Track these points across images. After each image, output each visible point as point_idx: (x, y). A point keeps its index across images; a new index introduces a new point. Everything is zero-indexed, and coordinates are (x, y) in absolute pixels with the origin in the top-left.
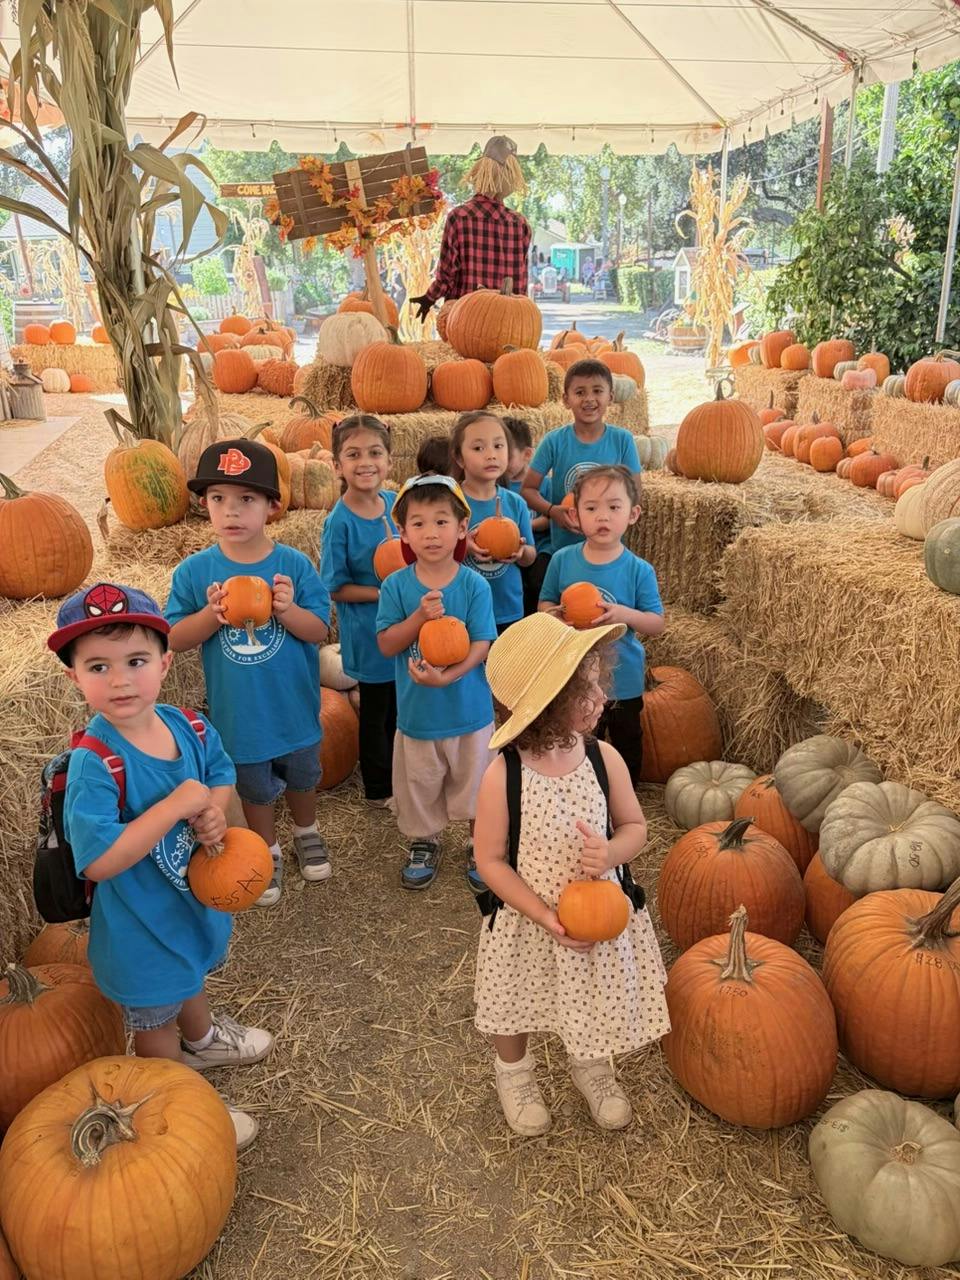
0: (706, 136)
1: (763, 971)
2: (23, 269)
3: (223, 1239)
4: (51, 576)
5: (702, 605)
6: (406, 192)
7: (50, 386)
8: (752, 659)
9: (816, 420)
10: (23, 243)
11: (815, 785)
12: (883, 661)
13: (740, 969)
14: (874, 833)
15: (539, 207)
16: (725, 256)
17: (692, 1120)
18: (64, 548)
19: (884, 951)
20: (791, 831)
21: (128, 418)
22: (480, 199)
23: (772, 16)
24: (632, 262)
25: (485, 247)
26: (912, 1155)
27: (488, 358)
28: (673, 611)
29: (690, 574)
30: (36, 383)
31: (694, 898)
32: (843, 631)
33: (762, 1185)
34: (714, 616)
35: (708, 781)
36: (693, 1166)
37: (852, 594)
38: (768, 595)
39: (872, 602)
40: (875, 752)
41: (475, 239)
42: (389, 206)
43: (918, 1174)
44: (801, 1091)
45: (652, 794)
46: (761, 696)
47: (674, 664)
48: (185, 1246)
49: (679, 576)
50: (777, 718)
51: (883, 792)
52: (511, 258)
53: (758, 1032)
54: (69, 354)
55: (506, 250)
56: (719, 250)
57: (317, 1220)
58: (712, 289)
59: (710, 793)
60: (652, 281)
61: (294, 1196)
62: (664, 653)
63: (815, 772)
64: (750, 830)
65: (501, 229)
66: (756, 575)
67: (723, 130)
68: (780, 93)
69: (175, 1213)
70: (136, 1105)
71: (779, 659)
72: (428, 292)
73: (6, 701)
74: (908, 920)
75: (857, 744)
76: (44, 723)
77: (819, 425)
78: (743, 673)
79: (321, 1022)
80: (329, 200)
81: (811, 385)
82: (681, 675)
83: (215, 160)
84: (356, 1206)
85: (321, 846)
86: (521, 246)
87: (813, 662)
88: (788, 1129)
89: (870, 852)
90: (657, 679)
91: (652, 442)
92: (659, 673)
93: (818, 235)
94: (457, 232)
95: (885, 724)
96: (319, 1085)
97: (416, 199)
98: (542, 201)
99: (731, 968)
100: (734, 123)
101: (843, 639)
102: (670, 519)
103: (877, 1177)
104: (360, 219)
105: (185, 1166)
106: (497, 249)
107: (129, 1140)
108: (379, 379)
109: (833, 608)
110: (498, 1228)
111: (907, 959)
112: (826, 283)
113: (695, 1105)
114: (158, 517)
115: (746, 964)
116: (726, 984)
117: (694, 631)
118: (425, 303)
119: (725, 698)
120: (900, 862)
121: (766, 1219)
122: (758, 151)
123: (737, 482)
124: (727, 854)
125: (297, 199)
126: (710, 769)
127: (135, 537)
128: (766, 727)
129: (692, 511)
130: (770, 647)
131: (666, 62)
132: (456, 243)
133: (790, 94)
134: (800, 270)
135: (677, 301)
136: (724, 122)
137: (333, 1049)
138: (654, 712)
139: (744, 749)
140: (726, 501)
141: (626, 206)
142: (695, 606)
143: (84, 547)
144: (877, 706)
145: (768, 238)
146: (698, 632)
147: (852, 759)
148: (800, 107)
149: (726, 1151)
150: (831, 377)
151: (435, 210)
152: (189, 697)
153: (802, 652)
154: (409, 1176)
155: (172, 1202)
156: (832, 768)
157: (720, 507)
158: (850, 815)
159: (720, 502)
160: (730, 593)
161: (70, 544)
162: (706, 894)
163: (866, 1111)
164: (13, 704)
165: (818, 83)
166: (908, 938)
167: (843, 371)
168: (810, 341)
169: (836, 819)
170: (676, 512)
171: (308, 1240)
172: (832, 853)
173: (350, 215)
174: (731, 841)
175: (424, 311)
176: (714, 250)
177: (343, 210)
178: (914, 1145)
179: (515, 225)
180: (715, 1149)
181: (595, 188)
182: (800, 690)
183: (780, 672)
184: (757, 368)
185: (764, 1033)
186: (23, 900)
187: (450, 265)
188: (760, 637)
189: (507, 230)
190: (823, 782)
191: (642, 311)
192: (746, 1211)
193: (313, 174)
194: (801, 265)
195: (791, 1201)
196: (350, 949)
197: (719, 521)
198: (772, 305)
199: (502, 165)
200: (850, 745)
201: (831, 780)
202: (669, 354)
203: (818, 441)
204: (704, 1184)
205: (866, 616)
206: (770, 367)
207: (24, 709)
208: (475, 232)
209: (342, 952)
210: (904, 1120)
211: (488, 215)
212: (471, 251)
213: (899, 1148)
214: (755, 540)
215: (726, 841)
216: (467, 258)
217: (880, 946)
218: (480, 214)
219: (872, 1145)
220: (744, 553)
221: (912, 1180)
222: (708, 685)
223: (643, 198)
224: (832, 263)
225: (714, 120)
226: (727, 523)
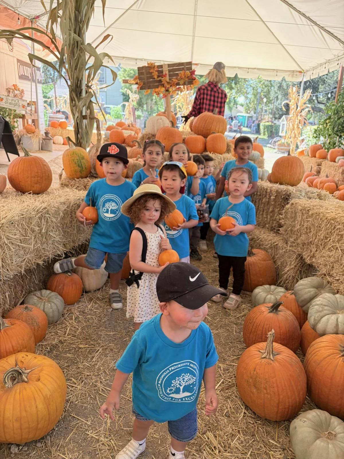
0: (296, 75)
1: (279, 357)
2: (55, 106)
3: (57, 429)
4: (35, 186)
5: (274, 229)
6: (183, 76)
7: (56, 142)
8: (291, 248)
9: (327, 176)
10: (56, 98)
11: (309, 294)
12: (341, 250)
13: (270, 355)
14: (330, 312)
15: (235, 100)
16: (299, 118)
17: (245, 413)
18: (42, 176)
19: (329, 356)
20: (298, 312)
21: (74, 141)
22: (210, 83)
23: (325, 32)
24: (266, 121)
25: (210, 100)
26: (331, 436)
27: (205, 136)
28: (263, 230)
29: (271, 217)
30: (51, 139)
31: (256, 330)
32: (326, 238)
33: (269, 442)
34: (279, 233)
35: (269, 292)
36: (242, 431)
37: (331, 224)
38: (299, 224)
39: (338, 227)
40: (335, 285)
41: (207, 97)
42: (177, 81)
43: (333, 444)
44: (289, 406)
45: (247, 296)
46: (293, 263)
47: (262, 249)
48: (40, 426)
49: (267, 218)
50: (298, 272)
51: (336, 298)
52: (219, 105)
53: (274, 380)
54: (64, 131)
55: (217, 102)
56: (297, 115)
57: (93, 427)
58: (293, 129)
59: (269, 296)
60: (272, 128)
61: (86, 418)
62: (258, 246)
63: (310, 289)
64: (281, 307)
65: (217, 95)
66: (296, 216)
67: (303, 74)
68: (325, 61)
69: (37, 412)
70: (30, 370)
71: (301, 249)
72: (188, 115)
73: (10, 222)
74: (340, 346)
75: (328, 282)
76: (24, 233)
77: (328, 179)
78: (287, 254)
79: (108, 358)
80: (156, 77)
81: (326, 165)
82: (263, 252)
83: (123, 74)
84: (109, 425)
85: (119, 297)
86: (223, 101)
87: (314, 250)
88: (283, 422)
89: (328, 319)
90: (254, 253)
91: (263, 171)
92: (255, 251)
93: (335, 111)
94: (200, 94)
95: (340, 275)
96: (104, 380)
97: (187, 79)
98: (236, 99)
99: (266, 354)
100: (307, 71)
101: (326, 241)
102: (266, 196)
103: (315, 443)
104: (166, 84)
105: (44, 394)
106: (214, 101)
107: (26, 382)
108: (165, 139)
109: (323, 229)
110: (162, 442)
111: (338, 360)
112: (336, 128)
113: (247, 407)
114: (79, 174)
115: (272, 353)
116: (263, 360)
117: (270, 238)
118: (187, 118)
119: (279, 263)
120: (339, 324)
121: (269, 455)
122: (316, 86)
123: (292, 186)
124: (271, 315)
125: (144, 76)
126: (270, 288)
127: (70, 181)
128: (293, 275)
129: (274, 193)
130: (298, 244)
131: (282, 45)
132: (200, 98)
133: (329, 61)
134: (327, 123)
135: (280, 134)
136: (304, 71)
137: (111, 368)
138: (251, 265)
139: (284, 283)
140: (287, 191)
141: (266, 103)
142: (272, 229)
143: (49, 177)
144: (337, 267)
145: (317, 118)
146: (272, 238)
147: (325, 287)
148: (332, 66)
149: (256, 427)
150: (335, 162)
151: (193, 84)
152: (80, 237)
153: (310, 246)
154: (131, 417)
155: (37, 407)
156: (317, 288)
157: (285, 192)
158: (321, 304)
159: (285, 191)
160: (285, 224)
161: (44, 175)
162: (261, 329)
163: (315, 417)
164: (13, 223)
165: (339, 58)
166: (340, 352)
167: (339, 159)
168: (328, 149)
169: (315, 305)
170: (268, 193)
171: (88, 435)
172: (312, 318)
173: (163, 83)
174: (273, 310)
175: (186, 121)
176: (295, 115)
177: (160, 81)
178: (333, 432)
179: (222, 94)
180: (252, 426)
181: (255, 96)
182: (308, 261)
183: (301, 254)
184: (307, 157)
185: (276, 380)
186: (7, 296)
187: (197, 105)
188: (295, 240)
189: (218, 95)
190: (312, 293)
191: (267, 138)
192: (261, 450)
193: (151, 68)
194: (327, 121)
195: (280, 450)
196: (124, 334)
197: (284, 198)
198: (315, 135)
199: (219, 72)
200: (325, 282)
201: (316, 293)
202: (276, 153)
203: (327, 184)
204: (246, 438)
205: (336, 232)
206: (312, 157)
207: (16, 226)
208: (207, 95)
209: (121, 335)
210: (330, 422)
211: (212, 89)
212: (205, 101)
213: (326, 433)
214: (296, 203)
215: (271, 310)
216: (203, 103)
217: (328, 353)
218: (209, 88)
219: (316, 430)
220: (291, 209)
221: (330, 446)
222: (273, 258)
223: (272, 100)
224: (339, 121)
225: (300, 70)
226: (287, 199)
